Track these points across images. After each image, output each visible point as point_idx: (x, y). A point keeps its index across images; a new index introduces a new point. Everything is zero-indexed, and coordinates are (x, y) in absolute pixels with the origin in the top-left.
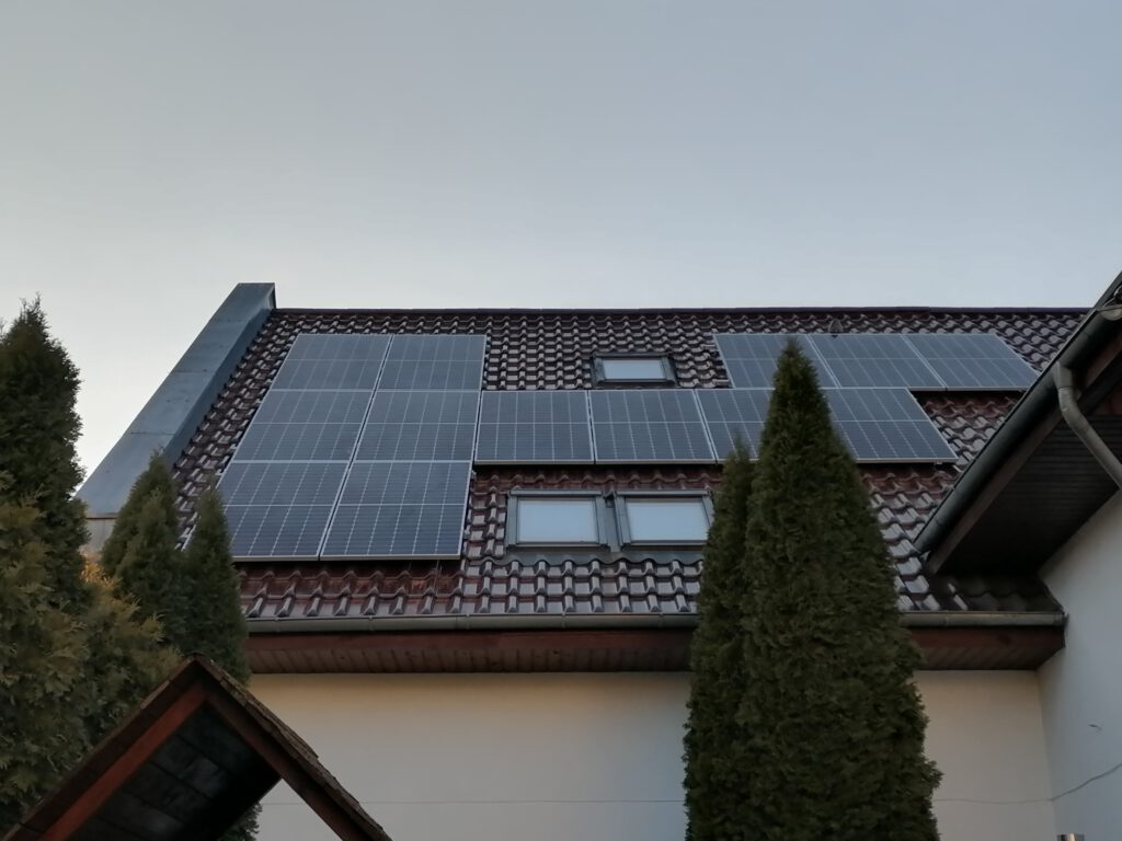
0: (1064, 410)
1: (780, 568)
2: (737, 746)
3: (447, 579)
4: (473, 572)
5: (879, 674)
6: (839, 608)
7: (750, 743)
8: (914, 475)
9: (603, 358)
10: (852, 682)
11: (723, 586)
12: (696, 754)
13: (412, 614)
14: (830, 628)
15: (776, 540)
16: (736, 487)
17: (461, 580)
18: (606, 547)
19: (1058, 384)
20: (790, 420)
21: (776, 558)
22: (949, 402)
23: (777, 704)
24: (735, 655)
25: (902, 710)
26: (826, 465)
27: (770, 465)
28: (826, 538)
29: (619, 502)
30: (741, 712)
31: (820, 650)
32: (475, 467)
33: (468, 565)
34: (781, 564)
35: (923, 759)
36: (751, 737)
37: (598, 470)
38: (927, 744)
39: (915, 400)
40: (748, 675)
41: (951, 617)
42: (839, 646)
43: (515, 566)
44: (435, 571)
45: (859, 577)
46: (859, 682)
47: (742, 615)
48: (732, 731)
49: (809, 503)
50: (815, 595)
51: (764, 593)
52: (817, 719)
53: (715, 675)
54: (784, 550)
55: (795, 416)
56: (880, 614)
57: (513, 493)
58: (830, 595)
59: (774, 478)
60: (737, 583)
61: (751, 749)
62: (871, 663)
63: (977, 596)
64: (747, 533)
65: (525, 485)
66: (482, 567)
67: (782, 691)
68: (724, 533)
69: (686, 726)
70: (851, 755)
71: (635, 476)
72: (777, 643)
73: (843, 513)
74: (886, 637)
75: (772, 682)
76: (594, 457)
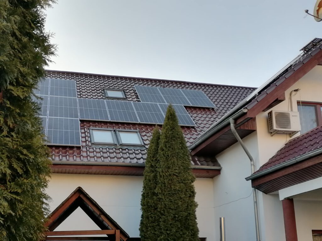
0: (232, 129)
1: (166, 158)
2: (155, 197)
3: (78, 151)
4: (84, 149)
5: (187, 183)
6: (179, 167)
7: (158, 197)
8: (186, 129)
9: (106, 90)
10: (182, 184)
11: (152, 160)
12: (144, 198)
13: (71, 160)
14: (177, 172)
15: (166, 151)
16: (156, 137)
17: (82, 152)
18: (116, 145)
19: (231, 123)
20: (170, 123)
21: (166, 155)
22: (193, 109)
23: (165, 189)
24: (155, 177)
25: (191, 191)
26: (177, 134)
27: (165, 133)
28: (177, 151)
29: (117, 132)
30: (157, 189)
31: (175, 177)
32: (80, 120)
33: (83, 148)
34: (167, 157)
35: (195, 201)
36: (158, 195)
37: (111, 123)
38: (195, 198)
39: (185, 108)
40: (158, 181)
41: (197, 167)
42: (179, 176)
43: (94, 149)
44: (75, 149)
45: (184, 161)
46: (183, 184)
47: (157, 167)
48: (154, 194)
49: (173, 143)
50: (174, 164)
51: (163, 163)
52: (174, 192)
53: (150, 181)
54: (168, 154)
55: (171, 122)
56: (188, 169)
57: (91, 128)
58: (178, 165)
59: (166, 137)
60: (156, 160)
61: (158, 198)
62: (186, 180)
63: (202, 161)
64: (159, 149)
65: (93, 126)
66: (86, 148)
67: (166, 186)
68: (153, 148)
69: (142, 192)
70: (180, 200)
71: (120, 125)
72: (166, 175)
73: (181, 146)
74: (189, 174)
75: (164, 184)
76: (110, 120)
